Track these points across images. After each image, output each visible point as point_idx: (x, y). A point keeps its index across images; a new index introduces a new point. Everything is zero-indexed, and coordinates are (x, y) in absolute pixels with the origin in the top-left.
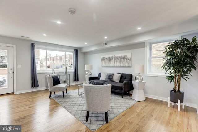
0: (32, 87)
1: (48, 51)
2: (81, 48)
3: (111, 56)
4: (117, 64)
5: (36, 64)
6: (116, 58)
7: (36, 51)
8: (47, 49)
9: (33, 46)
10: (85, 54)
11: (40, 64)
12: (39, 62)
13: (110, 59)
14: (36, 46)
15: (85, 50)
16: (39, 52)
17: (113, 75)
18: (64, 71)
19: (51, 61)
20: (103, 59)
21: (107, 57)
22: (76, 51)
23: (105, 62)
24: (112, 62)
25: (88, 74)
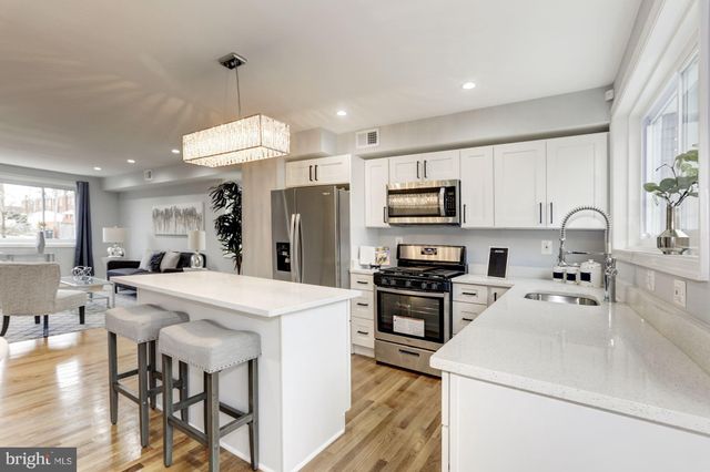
3: (169, 207)
4: (180, 229)
6: (178, 212)
10: (119, 196)
13: (167, 215)
17: (163, 255)
20: (157, 215)
21: (162, 208)
22: (84, 189)
23: (160, 224)
24: (172, 224)
25: (114, 254)
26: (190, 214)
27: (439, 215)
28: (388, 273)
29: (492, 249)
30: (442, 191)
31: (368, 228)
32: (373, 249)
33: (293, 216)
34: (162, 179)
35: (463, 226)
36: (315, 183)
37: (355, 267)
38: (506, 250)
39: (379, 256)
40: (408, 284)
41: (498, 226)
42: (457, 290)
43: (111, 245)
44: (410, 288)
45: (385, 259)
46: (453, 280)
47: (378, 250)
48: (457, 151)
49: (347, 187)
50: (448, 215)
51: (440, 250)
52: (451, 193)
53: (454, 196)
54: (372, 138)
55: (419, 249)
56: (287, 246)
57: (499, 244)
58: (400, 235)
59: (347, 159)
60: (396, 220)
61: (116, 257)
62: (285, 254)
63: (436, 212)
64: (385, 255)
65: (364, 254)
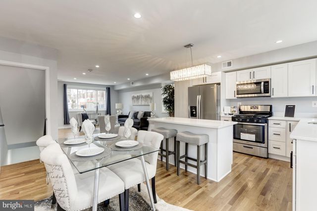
0: (65, 124)
1: (79, 90)
2: (113, 86)
3: (138, 95)
4: (143, 103)
5: (68, 103)
6: (142, 97)
7: (68, 91)
8: (78, 89)
9: (65, 86)
10: (119, 92)
11: (72, 103)
12: (70, 101)
13: (138, 98)
14: (68, 86)
15: (117, 88)
16: (70, 91)
17: (138, 112)
18: (95, 110)
19: (89, 98)
20: (133, 98)
21: (136, 95)
22: (109, 89)
23: (135, 101)
24: (140, 101)
25: (119, 113)
26: (147, 97)
27: (261, 93)
28: (237, 116)
29: (287, 106)
30: (262, 83)
31: (227, 99)
32: (230, 107)
33: (198, 96)
34: (138, 84)
35: (272, 97)
36: (205, 83)
37: (222, 115)
38: (294, 106)
39: (232, 110)
40: (248, 120)
41: (289, 96)
42: (271, 122)
43: (118, 109)
44: (248, 122)
45: (235, 111)
46: (269, 118)
47: (231, 108)
48: (270, 66)
49: (219, 84)
50: (265, 93)
51: (259, 107)
52: (267, 84)
53: (268, 85)
54: (229, 64)
55: (249, 107)
56: (195, 108)
57: (291, 103)
58: (240, 101)
59: (219, 74)
60: (240, 96)
61: (120, 114)
62: (194, 110)
63: (259, 92)
64: (235, 109)
65: (226, 109)
